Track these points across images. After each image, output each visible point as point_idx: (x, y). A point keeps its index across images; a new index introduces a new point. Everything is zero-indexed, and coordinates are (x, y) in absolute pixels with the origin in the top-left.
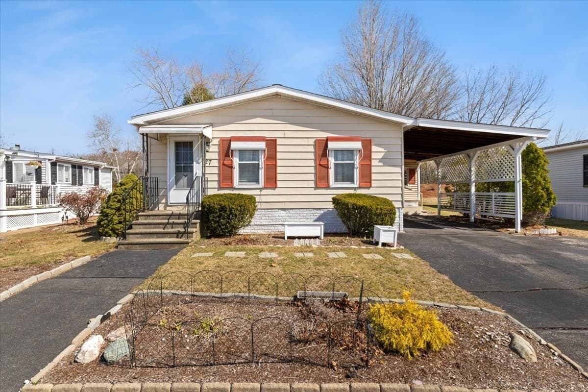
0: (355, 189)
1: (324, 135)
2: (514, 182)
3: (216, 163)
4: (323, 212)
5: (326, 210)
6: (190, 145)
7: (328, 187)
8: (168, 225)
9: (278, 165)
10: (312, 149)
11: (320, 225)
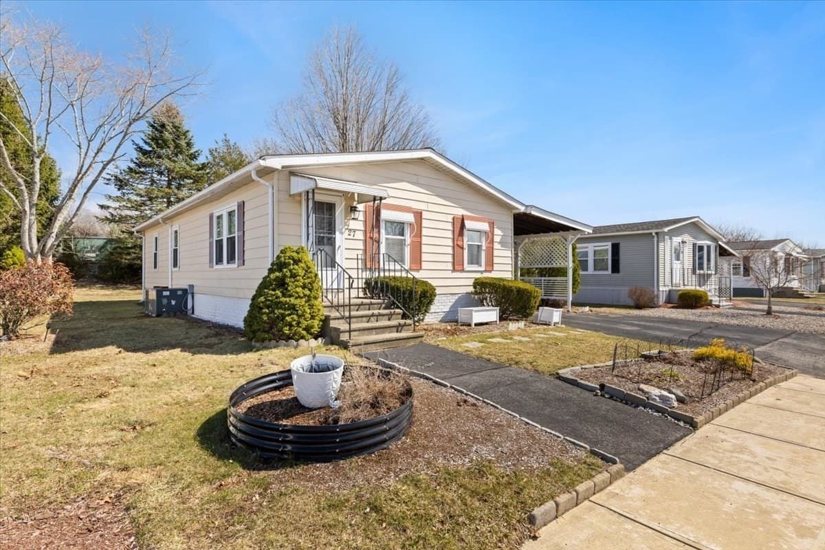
0: (481, 272)
1: (460, 212)
2: (566, 268)
3: (360, 235)
4: (457, 297)
5: (460, 295)
6: (331, 207)
7: (463, 271)
8: (372, 318)
9: (423, 242)
10: (450, 227)
11: (496, 310)
